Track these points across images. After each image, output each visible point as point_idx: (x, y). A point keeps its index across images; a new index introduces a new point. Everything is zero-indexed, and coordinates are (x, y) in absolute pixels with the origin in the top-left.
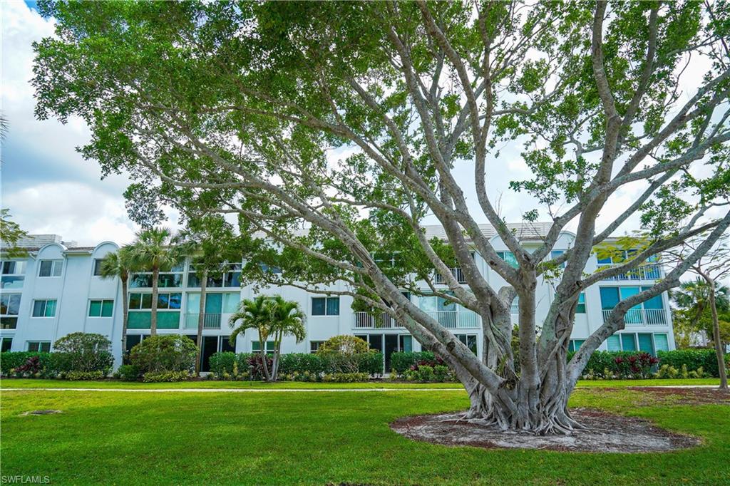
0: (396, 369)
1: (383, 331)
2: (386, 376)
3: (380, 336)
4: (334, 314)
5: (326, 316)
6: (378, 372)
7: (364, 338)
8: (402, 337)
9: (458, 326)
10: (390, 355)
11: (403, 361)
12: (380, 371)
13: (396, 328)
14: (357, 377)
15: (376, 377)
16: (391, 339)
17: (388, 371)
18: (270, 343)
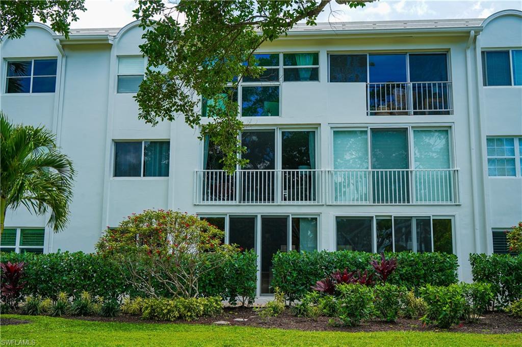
0: (282, 288)
1: (258, 210)
2: (262, 301)
3: (251, 220)
4: (160, 175)
5: (142, 178)
6: (244, 294)
7: (218, 222)
8: (297, 221)
9: (413, 201)
10: (271, 258)
11: (300, 271)
12: (248, 292)
13: (283, 203)
14: (189, 308)
15: (239, 304)
16: (275, 226)
17: (266, 291)
18: (27, 232)
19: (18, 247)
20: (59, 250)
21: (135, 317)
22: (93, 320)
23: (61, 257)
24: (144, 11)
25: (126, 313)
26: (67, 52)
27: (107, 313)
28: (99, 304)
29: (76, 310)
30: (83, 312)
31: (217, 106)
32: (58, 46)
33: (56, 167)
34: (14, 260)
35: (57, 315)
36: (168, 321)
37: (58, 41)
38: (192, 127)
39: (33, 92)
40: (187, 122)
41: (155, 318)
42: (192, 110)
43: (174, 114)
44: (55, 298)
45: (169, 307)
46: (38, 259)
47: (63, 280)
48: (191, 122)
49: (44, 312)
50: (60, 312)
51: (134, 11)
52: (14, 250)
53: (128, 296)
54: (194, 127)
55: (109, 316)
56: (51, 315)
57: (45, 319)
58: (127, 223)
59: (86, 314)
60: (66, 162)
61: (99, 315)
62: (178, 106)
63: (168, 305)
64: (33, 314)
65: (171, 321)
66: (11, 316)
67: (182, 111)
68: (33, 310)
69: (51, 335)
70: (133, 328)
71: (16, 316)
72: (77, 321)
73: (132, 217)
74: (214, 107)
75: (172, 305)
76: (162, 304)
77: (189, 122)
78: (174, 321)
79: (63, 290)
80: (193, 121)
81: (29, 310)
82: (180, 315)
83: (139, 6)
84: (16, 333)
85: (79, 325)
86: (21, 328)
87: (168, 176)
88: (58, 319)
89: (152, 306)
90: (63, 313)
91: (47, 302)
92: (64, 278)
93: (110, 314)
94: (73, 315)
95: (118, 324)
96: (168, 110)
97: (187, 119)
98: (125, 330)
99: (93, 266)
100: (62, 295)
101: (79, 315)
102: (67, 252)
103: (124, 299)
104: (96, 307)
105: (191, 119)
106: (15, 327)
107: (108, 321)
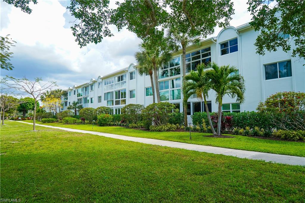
5: (280, 79)
18: (234, 105)
19: (231, 110)
20: (245, 111)
21: (278, 138)
22: (259, 138)
23: (246, 113)
24: (253, 7)
25: (275, 136)
26: (241, 34)
27: (265, 135)
28: (262, 132)
29: (253, 134)
30: (256, 135)
31: (300, 39)
32: (237, 33)
33: (237, 80)
34: (229, 115)
35: (245, 135)
36: (294, 140)
37: (236, 31)
38: (286, 52)
39: (230, 53)
40: (284, 50)
41: (287, 139)
42: (286, 44)
43: (277, 48)
44: (245, 129)
45: (293, 135)
46: (238, 115)
47: (247, 122)
48: (286, 50)
49: (241, 134)
50: (246, 134)
51: (248, 9)
52: (230, 111)
53: (276, 129)
54: (287, 52)
55: (267, 137)
56: (243, 135)
57: (240, 137)
58: (269, 99)
59: (257, 136)
60: (241, 77)
61: (263, 136)
62: (278, 44)
63: (293, 133)
64: (237, 135)
65: (295, 141)
66: (229, 135)
67: (281, 45)
68: (237, 133)
69: (240, 143)
70: (275, 142)
71: (230, 135)
72: (252, 138)
73: (272, 96)
74: (298, 40)
75: (295, 134)
76: (290, 133)
77: (285, 50)
78: (297, 141)
79: (247, 126)
80: (287, 49)
81: (235, 133)
82: (300, 138)
83: (250, 6)
84: (228, 141)
85: (252, 140)
86: (230, 139)
87: (292, 76)
88: (245, 137)
89: (285, 134)
90: (248, 135)
91: (241, 130)
92: (248, 122)
93: (267, 136)
94: (252, 136)
95: (269, 140)
96: (273, 47)
97: (284, 49)
98: (271, 143)
99: (259, 117)
100: (247, 128)
101: (254, 136)
102: (248, 111)
103: (274, 130)
104: (261, 133)
105: (286, 48)
106: (228, 139)
107: (266, 139)
